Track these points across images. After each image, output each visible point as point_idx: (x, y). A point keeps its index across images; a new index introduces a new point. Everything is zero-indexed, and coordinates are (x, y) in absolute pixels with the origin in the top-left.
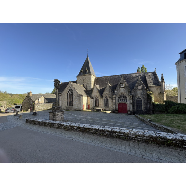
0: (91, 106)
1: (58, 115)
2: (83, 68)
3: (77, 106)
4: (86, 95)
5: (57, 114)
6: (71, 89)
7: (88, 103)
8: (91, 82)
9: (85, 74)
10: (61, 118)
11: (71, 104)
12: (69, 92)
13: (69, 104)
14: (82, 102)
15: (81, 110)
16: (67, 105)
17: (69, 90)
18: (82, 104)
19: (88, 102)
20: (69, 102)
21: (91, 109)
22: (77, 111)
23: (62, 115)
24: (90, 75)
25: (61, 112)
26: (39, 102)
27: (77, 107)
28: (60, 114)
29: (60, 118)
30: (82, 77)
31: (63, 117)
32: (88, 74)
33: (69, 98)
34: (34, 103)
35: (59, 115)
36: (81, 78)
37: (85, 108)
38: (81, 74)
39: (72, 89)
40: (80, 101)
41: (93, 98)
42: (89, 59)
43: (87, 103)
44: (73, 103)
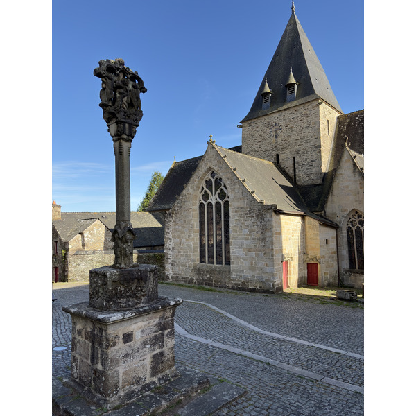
0: (326, 271)
1: (128, 338)
2: (270, 76)
3: (252, 269)
4: (296, 210)
5: (121, 330)
6: (218, 182)
7: (311, 254)
8: (318, 137)
9: (284, 101)
10: (158, 360)
11: (219, 255)
12: (206, 196)
13: (211, 257)
14: (276, 247)
15: (272, 292)
16: (202, 261)
17: (209, 183)
18: (277, 257)
19: (311, 245)
20: (211, 247)
21: (329, 286)
22: (251, 295)
23: (157, 340)
24: (310, 106)
25: (155, 310)
26: (83, 245)
27: (249, 274)
28: (141, 327)
29: (148, 361)
30: (267, 119)
31: (168, 355)
32: (302, 100)
33: (210, 223)
34: (67, 250)
35: (138, 337)
36: (261, 124)
37: (292, 281)
38: (262, 105)
39: (225, 180)
40: (267, 240)
41: (335, 226)
42: (300, 27)
43: (304, 252)
44: (227, 251)
